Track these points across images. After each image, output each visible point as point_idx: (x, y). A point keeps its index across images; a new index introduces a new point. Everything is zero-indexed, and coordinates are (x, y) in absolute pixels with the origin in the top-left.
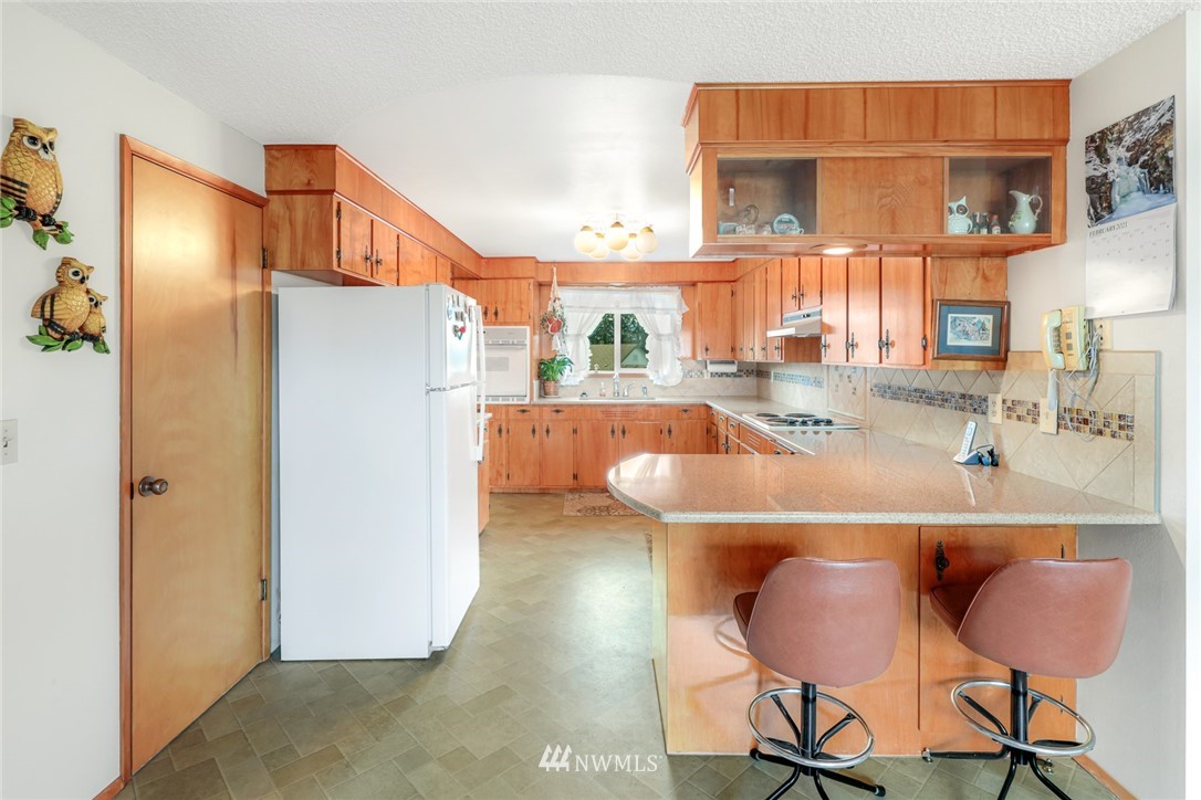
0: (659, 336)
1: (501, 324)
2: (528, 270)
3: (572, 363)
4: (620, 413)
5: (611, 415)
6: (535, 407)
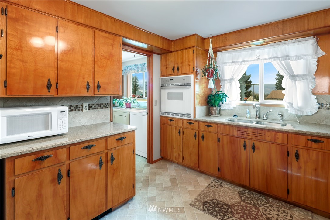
1: (180, 74)
2: (193, 42)
3: (227, 96)
4: (251, 133)
5: (244, 134)
6: (196, 122)
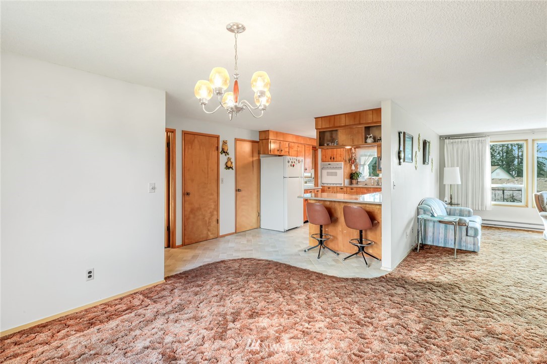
1: (335, 162)
3: (361, 174)
6: (345, 188)
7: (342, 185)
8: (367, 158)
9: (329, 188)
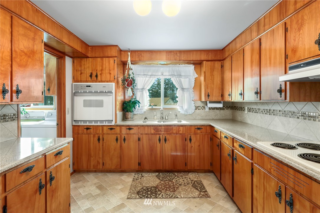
0: (183, 89)
1: (99, 82)
2: (114, 52)
3: (139, 103)
4: (164, 130)
5: (159, 131)
6: (117, 127)
7: (113, 123)
8: (147, 79)
9: (87, 129)
